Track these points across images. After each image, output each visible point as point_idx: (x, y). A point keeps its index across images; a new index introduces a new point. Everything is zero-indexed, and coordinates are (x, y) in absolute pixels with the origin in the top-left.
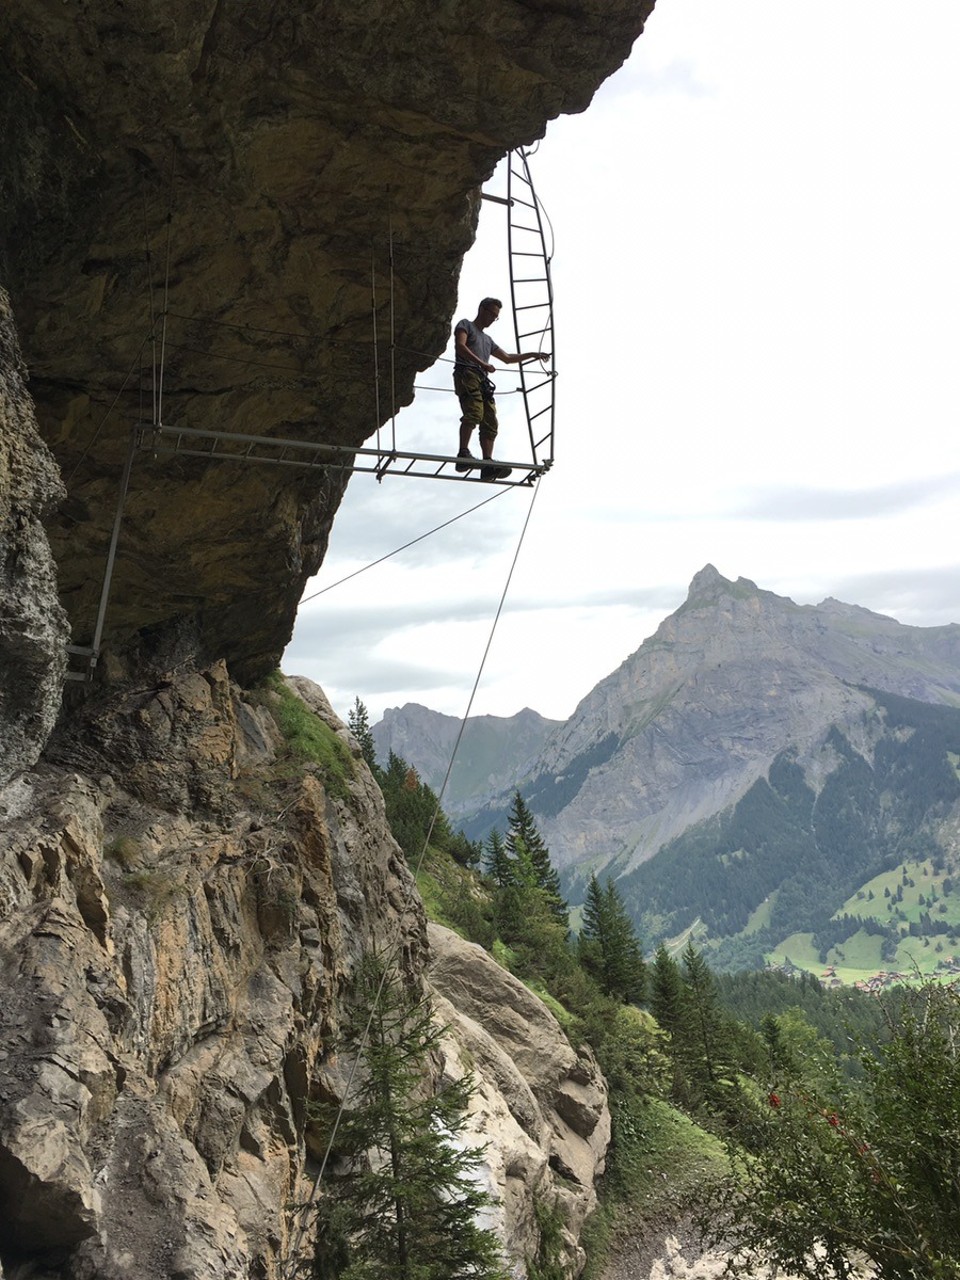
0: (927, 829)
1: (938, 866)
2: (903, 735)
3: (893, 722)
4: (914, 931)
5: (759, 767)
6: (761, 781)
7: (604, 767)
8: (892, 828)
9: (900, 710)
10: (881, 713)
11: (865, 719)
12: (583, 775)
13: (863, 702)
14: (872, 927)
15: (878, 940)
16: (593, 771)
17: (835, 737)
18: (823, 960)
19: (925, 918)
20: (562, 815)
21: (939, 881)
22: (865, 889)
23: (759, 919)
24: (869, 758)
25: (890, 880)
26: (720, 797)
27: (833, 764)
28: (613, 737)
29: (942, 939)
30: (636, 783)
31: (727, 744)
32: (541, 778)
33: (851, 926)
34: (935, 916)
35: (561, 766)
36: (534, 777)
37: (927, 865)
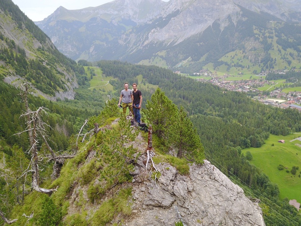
0: (243, 43)
1: (244, 52)
2: (244, 19)
3: (243, 16)
4: (235, 66)
5: (210, 23)
6: (210, 26)
7: (175, 18)
8: (236, 41)
9: (245, 12)
10: (241, 13)
11: (237, 13)
12: (170, 19)
13: (238, 9)
14: (226, 64)
15: (227, 66)
16: (172, 18)
17: (229, 17)
18: (214, 69)
19: (238, 63)
20: (164, 28)
21: (243, 55)
22: (227, 55)
23: (203, 59)
24: (235, 24)
25: (232, 54)
26: (200, 28)
27: (226, 25)
28: (178, 10)
29: (240, 68)
30: (182, 23)
31: (204, 16)
32: (160, 18)
33: (222, 63)
34: (240, 63)
35: (165, 16)
36: (158, 17)
37: (241, 51)
